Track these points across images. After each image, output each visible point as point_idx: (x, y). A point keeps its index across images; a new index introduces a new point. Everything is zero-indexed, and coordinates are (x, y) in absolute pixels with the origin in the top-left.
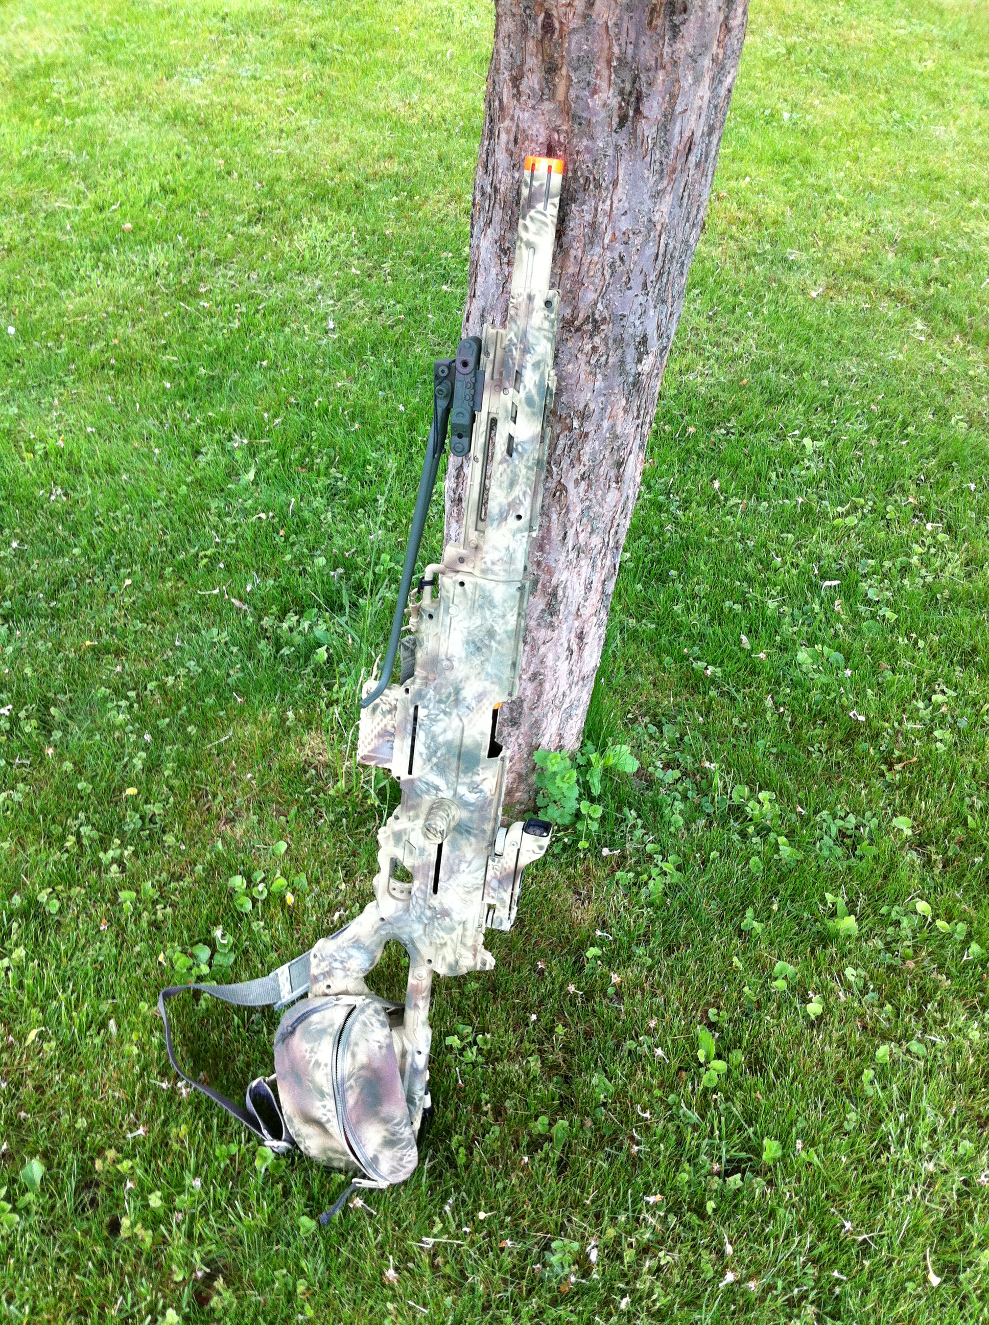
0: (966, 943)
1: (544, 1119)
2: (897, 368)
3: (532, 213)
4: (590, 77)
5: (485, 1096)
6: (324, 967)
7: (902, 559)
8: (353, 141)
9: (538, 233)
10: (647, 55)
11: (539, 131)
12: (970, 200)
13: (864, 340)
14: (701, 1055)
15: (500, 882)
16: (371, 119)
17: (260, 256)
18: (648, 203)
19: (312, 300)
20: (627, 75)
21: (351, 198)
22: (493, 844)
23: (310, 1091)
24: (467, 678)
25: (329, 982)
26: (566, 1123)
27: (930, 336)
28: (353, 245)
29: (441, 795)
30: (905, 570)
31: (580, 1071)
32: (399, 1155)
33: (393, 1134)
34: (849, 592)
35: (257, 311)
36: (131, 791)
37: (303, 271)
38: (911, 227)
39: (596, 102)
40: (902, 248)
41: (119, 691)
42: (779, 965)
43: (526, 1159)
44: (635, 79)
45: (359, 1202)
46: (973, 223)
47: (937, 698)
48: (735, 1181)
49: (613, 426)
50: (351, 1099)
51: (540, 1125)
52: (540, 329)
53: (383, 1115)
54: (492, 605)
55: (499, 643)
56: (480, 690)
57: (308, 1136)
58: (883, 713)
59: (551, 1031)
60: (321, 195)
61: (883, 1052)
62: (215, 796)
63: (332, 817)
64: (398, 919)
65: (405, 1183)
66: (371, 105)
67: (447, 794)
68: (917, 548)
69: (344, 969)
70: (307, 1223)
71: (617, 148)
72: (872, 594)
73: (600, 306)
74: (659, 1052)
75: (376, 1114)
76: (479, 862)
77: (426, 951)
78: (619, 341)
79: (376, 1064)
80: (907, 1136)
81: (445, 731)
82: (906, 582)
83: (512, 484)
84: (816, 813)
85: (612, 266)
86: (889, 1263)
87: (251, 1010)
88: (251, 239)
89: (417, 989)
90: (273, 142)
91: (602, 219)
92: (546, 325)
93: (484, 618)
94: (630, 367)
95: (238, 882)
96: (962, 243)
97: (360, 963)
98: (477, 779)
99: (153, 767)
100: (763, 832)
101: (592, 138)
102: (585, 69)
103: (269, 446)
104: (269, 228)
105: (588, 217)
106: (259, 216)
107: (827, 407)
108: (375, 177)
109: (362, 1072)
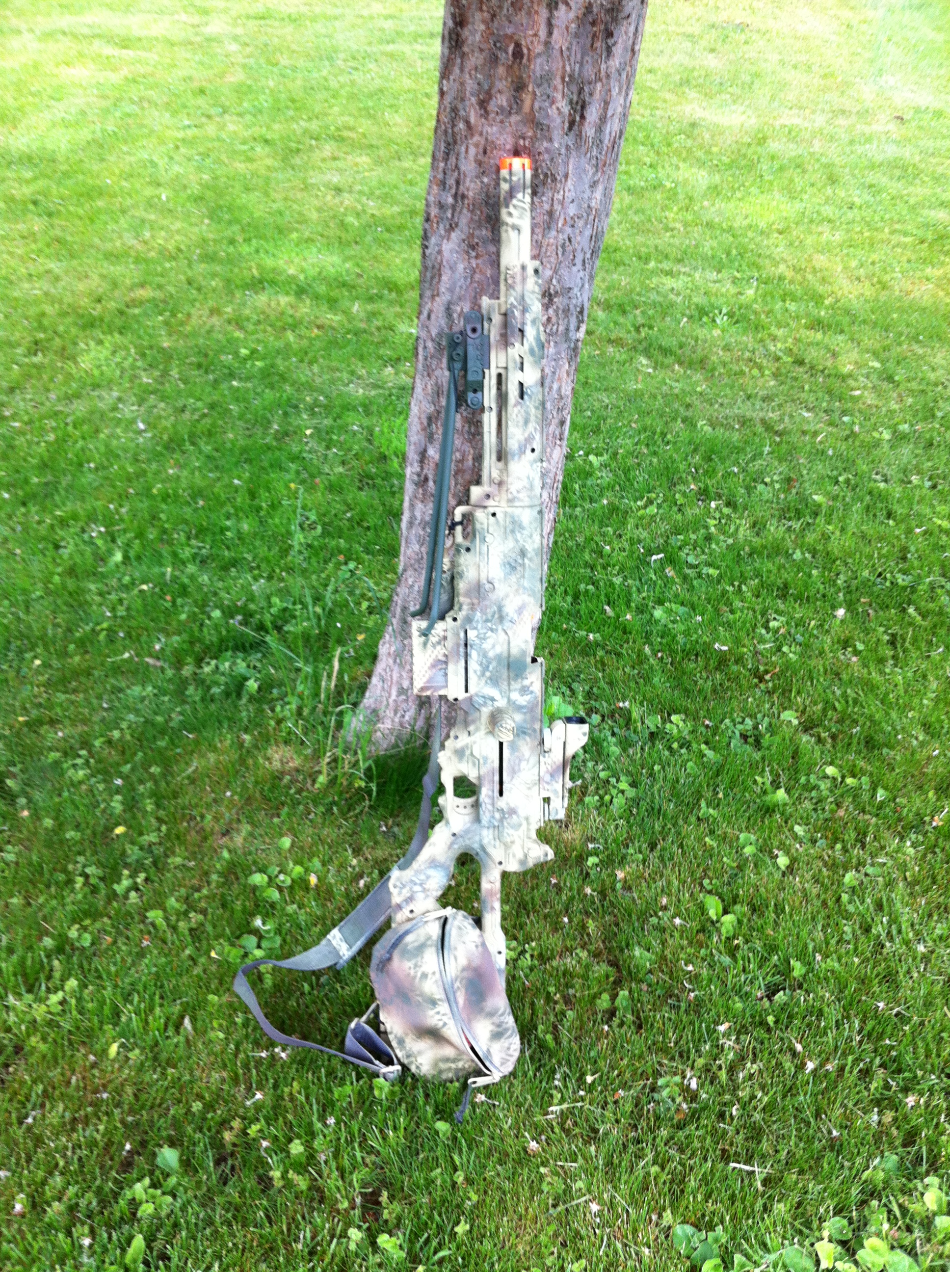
0: (874, 790)
1: (605, 996)
2: (638, 395)
3: (514, 201)
4: (549, 91)
5: (552, 989)
6: (406, 893)
7: (702, 531)
8: (103, 277)
9: (521, 217)
10: (589, 72)
11: (507, 140)
12: (646, 263)
13: (605, 378)
14: (712, 914)
15: (552, 776)
16: (112, 257)
17: (51, 380)
18: (588, 193)
19: (115, 409)
20: (575, 89)
21: (118, 322)
22: (542, 742)
23: (419, 1004)
24: (507, 596)
25: (411, 907)
26: (626, 993)
27: (655, 368)
28: (135, 360)
29: (496, 704)
30: (708, 538)
31: (622, 951)
32: (506, 1045)
33: (499, 1026)
34: (671, 560)
35: (67, 424)
36: (120, 830)
37: (96, 386)
38: (608, 289)
39: (553, 112)
40: (607, 306)
41: (69, 752)
42: (742, 836)
43: (606, 1028)
44: (580, 91)
45: (481, 1098)
46: (655, 280)
47: (773, 624)
48: (780, 997)
49: (560, 388)
50: (461, 998)
51: (604, 1002)
52: (533, 292)
53: (487, 1009)
54: (521, 527)
55: (531, 560)
56: (520, 603)
57: (420, 1053)
58: (737, 642)
59: (584, 927)
60: (90, 324)
61: (850, 878)
62: (203, 817)
63: (322, 809)
64: (467, 831)
65: (513, 1074)
66: (109, 246)
67: (501, 703)
68: (712, 522)
69: (424, 890)
70: (442, 1126)
71: (568, 148)
72: (691, 559)
73: (554, 281)
74: (678, 921)
75: (481, 1010)
76: (534, 759)
77: (497, 853)
78: (566, 311)
79: (476, 962)
80: (894, 932)
81: (494, 646)
82: (714, 546)
83: (526, 422)
84: (722, 721)
85: (563, 246)
86: (922, 1024)
87: (317, 974)
88: (39, 367)
89: (491, 893)
90: (26, 285)
91: (557, 207)
92: (537, 289)
93: (517, 541)
94: (573, 335)
95: (258, 879)
96: (653, 296)
97: (438, 881)
98: (526, 682)
99: (132, 805)
100: (685, 744)
101: (551, 140)
102: (545, 85)
103: (125, 531)
104: (51, 355)
105: (547, 207)
106: (36, 347)
107: (597, 431)
108: (133, 303)
109: (465, 974)
